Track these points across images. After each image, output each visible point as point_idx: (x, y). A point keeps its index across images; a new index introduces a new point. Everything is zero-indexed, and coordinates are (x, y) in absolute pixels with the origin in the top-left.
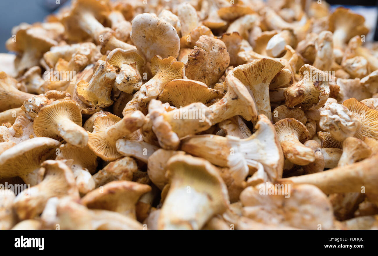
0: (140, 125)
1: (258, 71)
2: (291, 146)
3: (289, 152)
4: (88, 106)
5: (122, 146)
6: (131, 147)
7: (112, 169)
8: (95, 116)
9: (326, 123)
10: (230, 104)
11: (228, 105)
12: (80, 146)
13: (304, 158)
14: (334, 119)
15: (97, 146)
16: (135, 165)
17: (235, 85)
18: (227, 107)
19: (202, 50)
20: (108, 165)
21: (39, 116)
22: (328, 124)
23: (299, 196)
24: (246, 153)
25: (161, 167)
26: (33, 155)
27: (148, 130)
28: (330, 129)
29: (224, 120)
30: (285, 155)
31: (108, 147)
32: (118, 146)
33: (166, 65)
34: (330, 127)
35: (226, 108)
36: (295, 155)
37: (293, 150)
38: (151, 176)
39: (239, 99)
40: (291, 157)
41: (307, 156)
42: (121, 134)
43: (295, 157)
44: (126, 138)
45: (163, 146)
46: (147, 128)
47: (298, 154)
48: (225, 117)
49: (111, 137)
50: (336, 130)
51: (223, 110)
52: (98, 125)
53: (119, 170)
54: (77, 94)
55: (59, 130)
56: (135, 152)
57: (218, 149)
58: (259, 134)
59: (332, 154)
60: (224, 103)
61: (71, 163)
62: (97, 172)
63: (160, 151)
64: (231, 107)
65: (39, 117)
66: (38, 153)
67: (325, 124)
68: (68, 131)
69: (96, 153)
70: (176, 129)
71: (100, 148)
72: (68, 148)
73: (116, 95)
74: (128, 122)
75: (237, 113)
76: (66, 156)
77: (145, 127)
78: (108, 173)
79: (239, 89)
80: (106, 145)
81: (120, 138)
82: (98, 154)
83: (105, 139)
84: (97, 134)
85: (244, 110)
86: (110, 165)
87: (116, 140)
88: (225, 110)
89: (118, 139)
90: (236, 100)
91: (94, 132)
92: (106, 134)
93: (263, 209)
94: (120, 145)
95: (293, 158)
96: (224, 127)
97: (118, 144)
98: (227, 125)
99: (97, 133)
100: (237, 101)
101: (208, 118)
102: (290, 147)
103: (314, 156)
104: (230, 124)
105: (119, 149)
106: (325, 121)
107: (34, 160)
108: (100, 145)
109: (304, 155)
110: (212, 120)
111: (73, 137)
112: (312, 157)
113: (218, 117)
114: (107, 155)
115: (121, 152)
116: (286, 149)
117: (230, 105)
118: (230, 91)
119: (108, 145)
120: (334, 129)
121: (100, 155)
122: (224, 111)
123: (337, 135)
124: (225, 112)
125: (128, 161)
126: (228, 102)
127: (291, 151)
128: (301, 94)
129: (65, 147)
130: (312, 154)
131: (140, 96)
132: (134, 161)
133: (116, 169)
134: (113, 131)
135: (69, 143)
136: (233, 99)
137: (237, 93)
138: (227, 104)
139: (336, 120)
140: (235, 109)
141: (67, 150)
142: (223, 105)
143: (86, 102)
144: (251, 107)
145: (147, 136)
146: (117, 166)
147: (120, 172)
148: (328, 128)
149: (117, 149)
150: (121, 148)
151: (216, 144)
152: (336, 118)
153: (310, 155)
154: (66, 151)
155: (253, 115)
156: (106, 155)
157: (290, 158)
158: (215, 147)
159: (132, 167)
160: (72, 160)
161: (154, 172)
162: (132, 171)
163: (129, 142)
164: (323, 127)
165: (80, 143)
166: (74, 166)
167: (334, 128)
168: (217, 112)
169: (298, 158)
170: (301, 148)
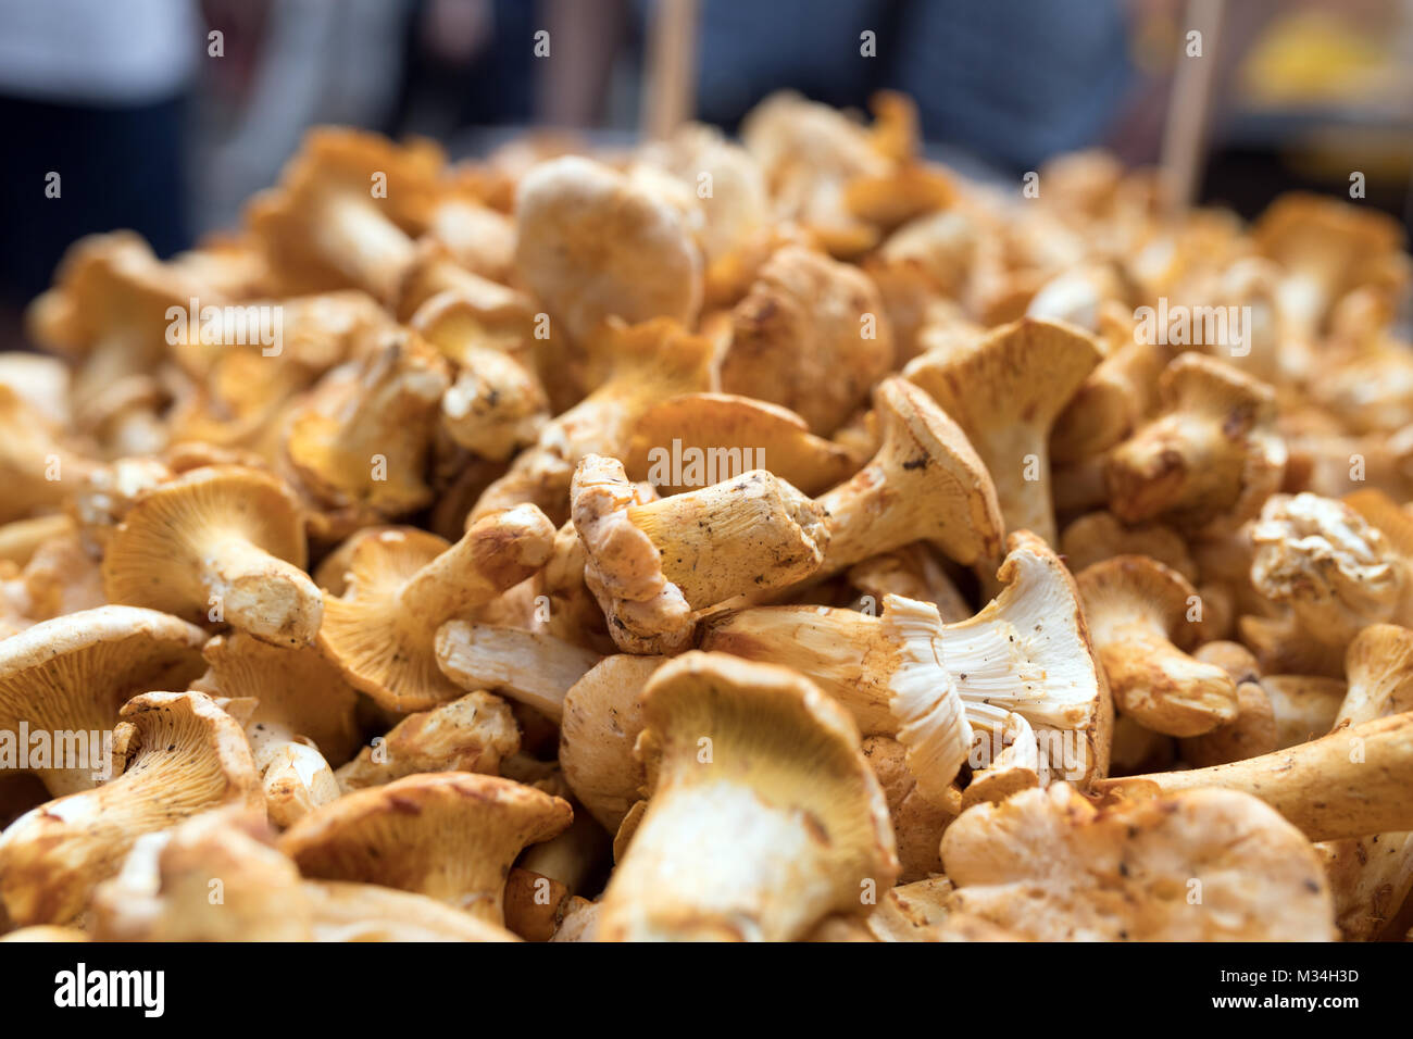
0: (536, 561)
1: (1003, 373)
2: (1141, 660)
3: (1131, 682)
4: (328, 506)
5: (458, 651)
6: (494, 650)
7: (417, 739)
8: (359, 541)
9: (1277, 568)
10: (896, 489)
11: (887, 492)
12: (286, 639)
13: (1196, 705)
14: (1310, 552)
15: (359, 652)
16: (507, 726)
17: (917, 408)
18: (883, 499)
19: (785, 301)
20: (400, 727)
21: (130, 528)
22: (1287, 571)
23: (1191, 831)
24: (963, 677)
25: (616, 726)
26: (92, 679)
27: (568, 583)
28: (1296, 594)
29: (873, 553)
30: (1118, 696)
31: (402, 655)
32: (442, 650)
33: (644, 353)
34: (1296, 585)
35: (878, 505)
36: (1157, 692)
37: (1150, 673)
38: (574, 769)
39: (931, 467)
40: (1143, 702)
41: (1208, 696)
42: (457, 597)
43: (1159, 703)
44: (478, 617)
45: (628, 641)
46: (565, 577)
47: (1171, 688)
48: (877, 544)
49: (415, 613)
50: (1317, 597)
51: (867, 511)
52: (365, 572)
53: (441, 743)
54: (289, 457)
55: (207, 581)
56: (511, 671)
57: (851, 659)
58: (1012, 601)
59: (1303, 700)
60: (871, 484)
61: (249, 714)
62: (352, 755)
63: (611, 662)
64: (900, 501)
65: (128, 532)
66: (113, 674)
67: (1276, 574)
68: (244, 581)
69: (351, 675)
70: (682, 568)
71: (368, 661)
72: (240, 654)
73: (446, 470)
74: (485, 547)
75: (924, 529)
76: (227, 686)
77: (554, 572)
78: (397, 758)
79: (932, 424)
80: (394, 649)
81: (454, 616)
82: (359, 680)
83: (392, 624)
84: (361, 604)
85: (951, 513)
86: (405, 727)
87: (433, 628)
88: (877, 512)
89: (443, 623)
90: (918, 471)
91: (349, 598)
92: (397, 602)
93: (1037, 894)
94: (449, 643)
95: (1151, 704)
96: (872, 582)
97: (444, 643)
98: (884, 573)
99: (361, 599)
100: (924, 475)
101: (809, 533)
102: (1135, 662)
103: (1233, 698)
104: (895, 570)
105: (446, 659)
106: (1273, 562)
107: (96, 699)
108: (370, 647)
109: (1197, 693)
110: (823, 542)
111: (260, 602)
112: (1227, 701)
113: (848, 542)
114: (398, 688)
115: (454, 670)
116: (1119, 673)
117: (895, 494)
118: (894, 439)
119: (401, 648)
120: (1309, 595)
121: (371, 683)
122: (872, 517)
123: (1321, 616)
124: (877, 522)
125: (481, 709)
126: (888, 480)
127: (1141, 678)
128: (1172, 465)
129: (225, 647)
130: (1226, 687)
131: (540, 463)
132: (508, 708)
133: (430, 737)
134: (427, 586)
135: (244, 630)
136: (907, 466)
137: (925, 441)
138: (883, 489)
139: (1318, 555)
140: (915, 508)
141: (234, 662)
142: (866, 492)
143: (322, 491)
144: (981, 494)
145: (563, 613)
146: (434, 728)
147: (449, 750)
148: (1286, 589)
149: (439, 661)
150: (455, 655)
151: (839, 639)
152: (1318, 549)
153: (1219, 692)
154: (230, 668)
155: (988, 533)
156: (393, 688)
157: (1136, 707)
158: (837, 653)
159: (497, 731)
160: (253, 701)
161: (584, 753)
162: (494, 747)
163: (486, 634)
164: (1268, 585)
165: (288, 626)
166: (260, 728)
167: (1311, 588)
168: (844, 520)
169: (1172, 706)
170: (1180, 668)
